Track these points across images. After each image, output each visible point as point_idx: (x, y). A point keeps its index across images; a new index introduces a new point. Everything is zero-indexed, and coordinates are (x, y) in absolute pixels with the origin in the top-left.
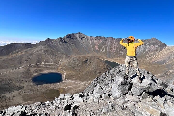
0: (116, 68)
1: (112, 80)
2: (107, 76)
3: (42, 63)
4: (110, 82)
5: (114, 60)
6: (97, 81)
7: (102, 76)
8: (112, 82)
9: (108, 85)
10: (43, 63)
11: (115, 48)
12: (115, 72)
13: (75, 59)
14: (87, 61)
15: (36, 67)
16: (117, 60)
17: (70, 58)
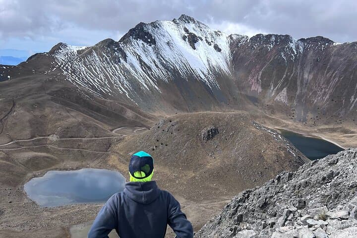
0: (322, 162)
1: (291, 212)
2: (285, 187)
3: (50, 138)
4: (281, 220)
5: (321, 131)
6: (244, 202)
7: (262, 189)
8: (286, 220)
9: (272, 226)
10: (54, 138)
11: (332, 83)
12: (314, 178)
13: (169, 124)
14: (213, 134)
15: (32, 150)
16: (333, 130)
17: (151, 121)
